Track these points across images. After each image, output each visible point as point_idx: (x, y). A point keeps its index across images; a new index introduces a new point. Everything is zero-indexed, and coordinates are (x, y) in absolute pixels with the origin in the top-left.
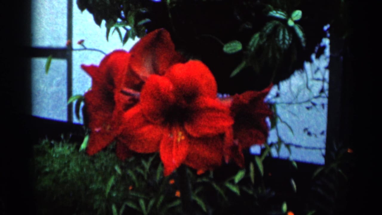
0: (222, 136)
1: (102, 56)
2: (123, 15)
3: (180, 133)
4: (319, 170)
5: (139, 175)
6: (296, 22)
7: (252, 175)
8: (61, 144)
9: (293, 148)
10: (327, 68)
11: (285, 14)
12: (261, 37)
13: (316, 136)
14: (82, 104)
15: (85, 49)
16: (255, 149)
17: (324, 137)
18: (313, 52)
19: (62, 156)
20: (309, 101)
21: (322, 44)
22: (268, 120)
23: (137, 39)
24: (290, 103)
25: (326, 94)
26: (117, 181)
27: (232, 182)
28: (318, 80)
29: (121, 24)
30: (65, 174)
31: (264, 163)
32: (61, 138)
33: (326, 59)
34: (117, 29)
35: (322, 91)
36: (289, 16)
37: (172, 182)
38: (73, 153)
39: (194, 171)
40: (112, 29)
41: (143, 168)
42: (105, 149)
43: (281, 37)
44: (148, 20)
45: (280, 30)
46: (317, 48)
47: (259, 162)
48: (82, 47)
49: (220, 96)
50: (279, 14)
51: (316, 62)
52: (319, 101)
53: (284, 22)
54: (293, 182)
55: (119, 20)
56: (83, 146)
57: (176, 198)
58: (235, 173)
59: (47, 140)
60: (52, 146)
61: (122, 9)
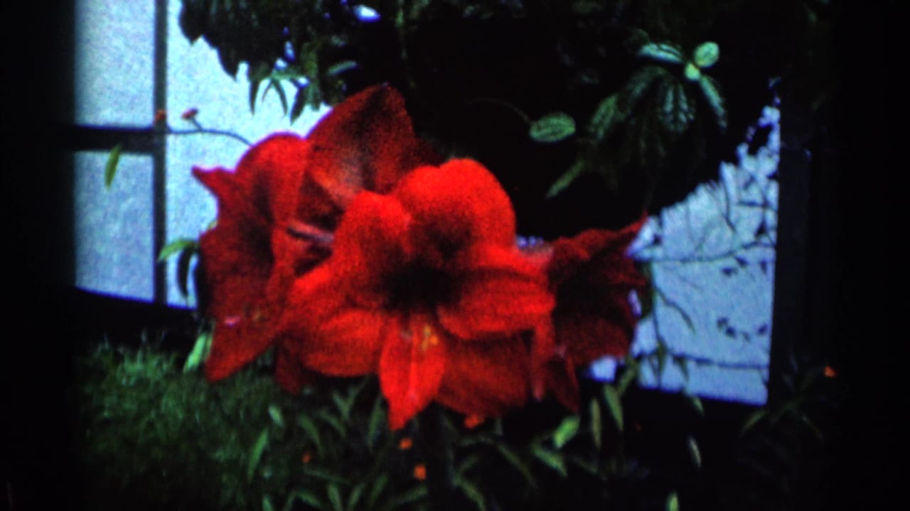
0: (527, 336)
1: (241, 149)
2: (290, 52)
3: (427, 330)
4: (755, 418)
5: (324, 428)
6: (704, 71)
7: (596, 428)
8: (139, 355)
9: (691, 365)
10: (772, 177)
11: (680, 51)
12: (621, 105)
13: (747, 337)
14: (193, 261)
15: (200, 130)
16: (604, 369)
17: (765, 340)
18: (741, 139)
19: (142, 382)
20: (730, 253)
21: (763, 122)
22: (634, 297)
23: (324, 110)
24: (685, 260)
25: (770, 239)
26: (273, 443)
27: (549, 445)
28: (752, 204)
29: (285, 72)
30: (151, 425)
31: (625, 401)
32: (141, 340)
33: (770, 156)
34: (276, 84)
35: (761, 230)
36: (689, 55)
37: (405, 444)
38: (168, 377)
39: (458, 419)
40: (264, 83)
41: (335, 411)
42: (245, 367)
43: (669, 107)
44: (350, 64)
45: (666, 90)
46: (751, 132)
47: (613, 398)
48: (192, 127)
49: (522, 242)
50: (663, 52)
51: (748, 164)
52: (753, 255)
53: (676, 70)
54: (694, 447)
55: (280, 63)
56: (193, 359)
57: (415, 483)
58: (556, 424)
59: (107, 346)
60: (118, 359)
61: (288, 38)
